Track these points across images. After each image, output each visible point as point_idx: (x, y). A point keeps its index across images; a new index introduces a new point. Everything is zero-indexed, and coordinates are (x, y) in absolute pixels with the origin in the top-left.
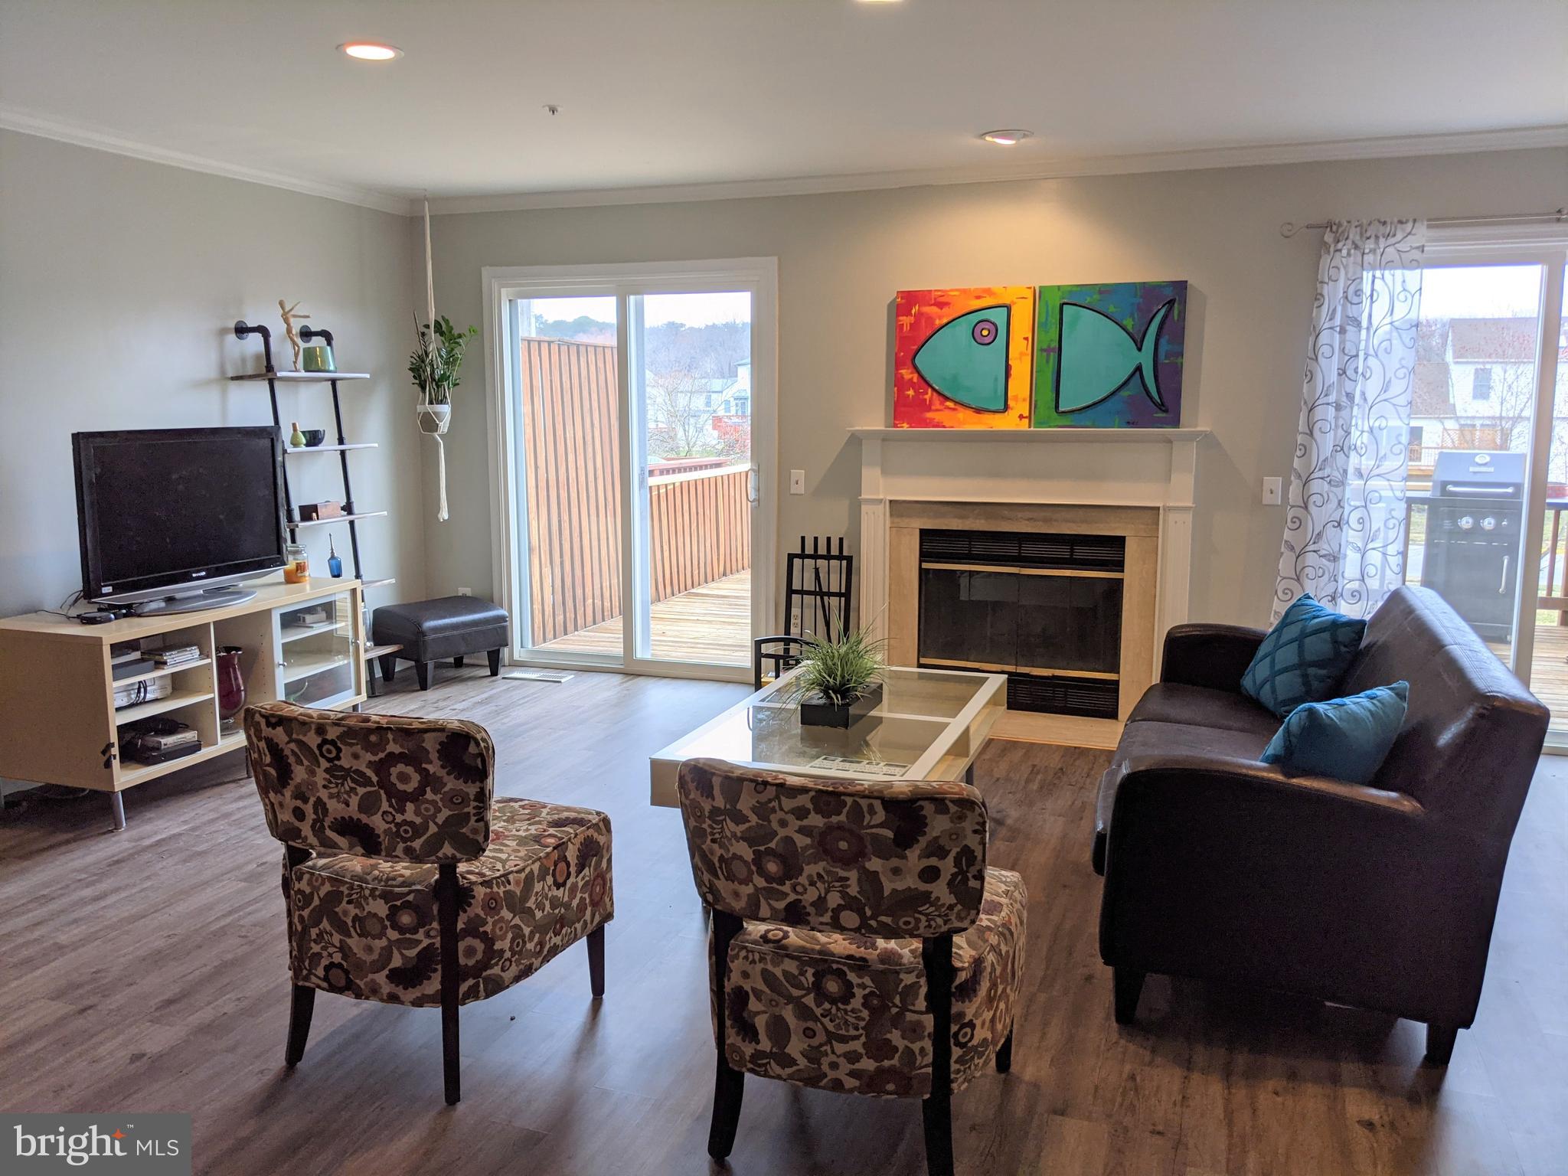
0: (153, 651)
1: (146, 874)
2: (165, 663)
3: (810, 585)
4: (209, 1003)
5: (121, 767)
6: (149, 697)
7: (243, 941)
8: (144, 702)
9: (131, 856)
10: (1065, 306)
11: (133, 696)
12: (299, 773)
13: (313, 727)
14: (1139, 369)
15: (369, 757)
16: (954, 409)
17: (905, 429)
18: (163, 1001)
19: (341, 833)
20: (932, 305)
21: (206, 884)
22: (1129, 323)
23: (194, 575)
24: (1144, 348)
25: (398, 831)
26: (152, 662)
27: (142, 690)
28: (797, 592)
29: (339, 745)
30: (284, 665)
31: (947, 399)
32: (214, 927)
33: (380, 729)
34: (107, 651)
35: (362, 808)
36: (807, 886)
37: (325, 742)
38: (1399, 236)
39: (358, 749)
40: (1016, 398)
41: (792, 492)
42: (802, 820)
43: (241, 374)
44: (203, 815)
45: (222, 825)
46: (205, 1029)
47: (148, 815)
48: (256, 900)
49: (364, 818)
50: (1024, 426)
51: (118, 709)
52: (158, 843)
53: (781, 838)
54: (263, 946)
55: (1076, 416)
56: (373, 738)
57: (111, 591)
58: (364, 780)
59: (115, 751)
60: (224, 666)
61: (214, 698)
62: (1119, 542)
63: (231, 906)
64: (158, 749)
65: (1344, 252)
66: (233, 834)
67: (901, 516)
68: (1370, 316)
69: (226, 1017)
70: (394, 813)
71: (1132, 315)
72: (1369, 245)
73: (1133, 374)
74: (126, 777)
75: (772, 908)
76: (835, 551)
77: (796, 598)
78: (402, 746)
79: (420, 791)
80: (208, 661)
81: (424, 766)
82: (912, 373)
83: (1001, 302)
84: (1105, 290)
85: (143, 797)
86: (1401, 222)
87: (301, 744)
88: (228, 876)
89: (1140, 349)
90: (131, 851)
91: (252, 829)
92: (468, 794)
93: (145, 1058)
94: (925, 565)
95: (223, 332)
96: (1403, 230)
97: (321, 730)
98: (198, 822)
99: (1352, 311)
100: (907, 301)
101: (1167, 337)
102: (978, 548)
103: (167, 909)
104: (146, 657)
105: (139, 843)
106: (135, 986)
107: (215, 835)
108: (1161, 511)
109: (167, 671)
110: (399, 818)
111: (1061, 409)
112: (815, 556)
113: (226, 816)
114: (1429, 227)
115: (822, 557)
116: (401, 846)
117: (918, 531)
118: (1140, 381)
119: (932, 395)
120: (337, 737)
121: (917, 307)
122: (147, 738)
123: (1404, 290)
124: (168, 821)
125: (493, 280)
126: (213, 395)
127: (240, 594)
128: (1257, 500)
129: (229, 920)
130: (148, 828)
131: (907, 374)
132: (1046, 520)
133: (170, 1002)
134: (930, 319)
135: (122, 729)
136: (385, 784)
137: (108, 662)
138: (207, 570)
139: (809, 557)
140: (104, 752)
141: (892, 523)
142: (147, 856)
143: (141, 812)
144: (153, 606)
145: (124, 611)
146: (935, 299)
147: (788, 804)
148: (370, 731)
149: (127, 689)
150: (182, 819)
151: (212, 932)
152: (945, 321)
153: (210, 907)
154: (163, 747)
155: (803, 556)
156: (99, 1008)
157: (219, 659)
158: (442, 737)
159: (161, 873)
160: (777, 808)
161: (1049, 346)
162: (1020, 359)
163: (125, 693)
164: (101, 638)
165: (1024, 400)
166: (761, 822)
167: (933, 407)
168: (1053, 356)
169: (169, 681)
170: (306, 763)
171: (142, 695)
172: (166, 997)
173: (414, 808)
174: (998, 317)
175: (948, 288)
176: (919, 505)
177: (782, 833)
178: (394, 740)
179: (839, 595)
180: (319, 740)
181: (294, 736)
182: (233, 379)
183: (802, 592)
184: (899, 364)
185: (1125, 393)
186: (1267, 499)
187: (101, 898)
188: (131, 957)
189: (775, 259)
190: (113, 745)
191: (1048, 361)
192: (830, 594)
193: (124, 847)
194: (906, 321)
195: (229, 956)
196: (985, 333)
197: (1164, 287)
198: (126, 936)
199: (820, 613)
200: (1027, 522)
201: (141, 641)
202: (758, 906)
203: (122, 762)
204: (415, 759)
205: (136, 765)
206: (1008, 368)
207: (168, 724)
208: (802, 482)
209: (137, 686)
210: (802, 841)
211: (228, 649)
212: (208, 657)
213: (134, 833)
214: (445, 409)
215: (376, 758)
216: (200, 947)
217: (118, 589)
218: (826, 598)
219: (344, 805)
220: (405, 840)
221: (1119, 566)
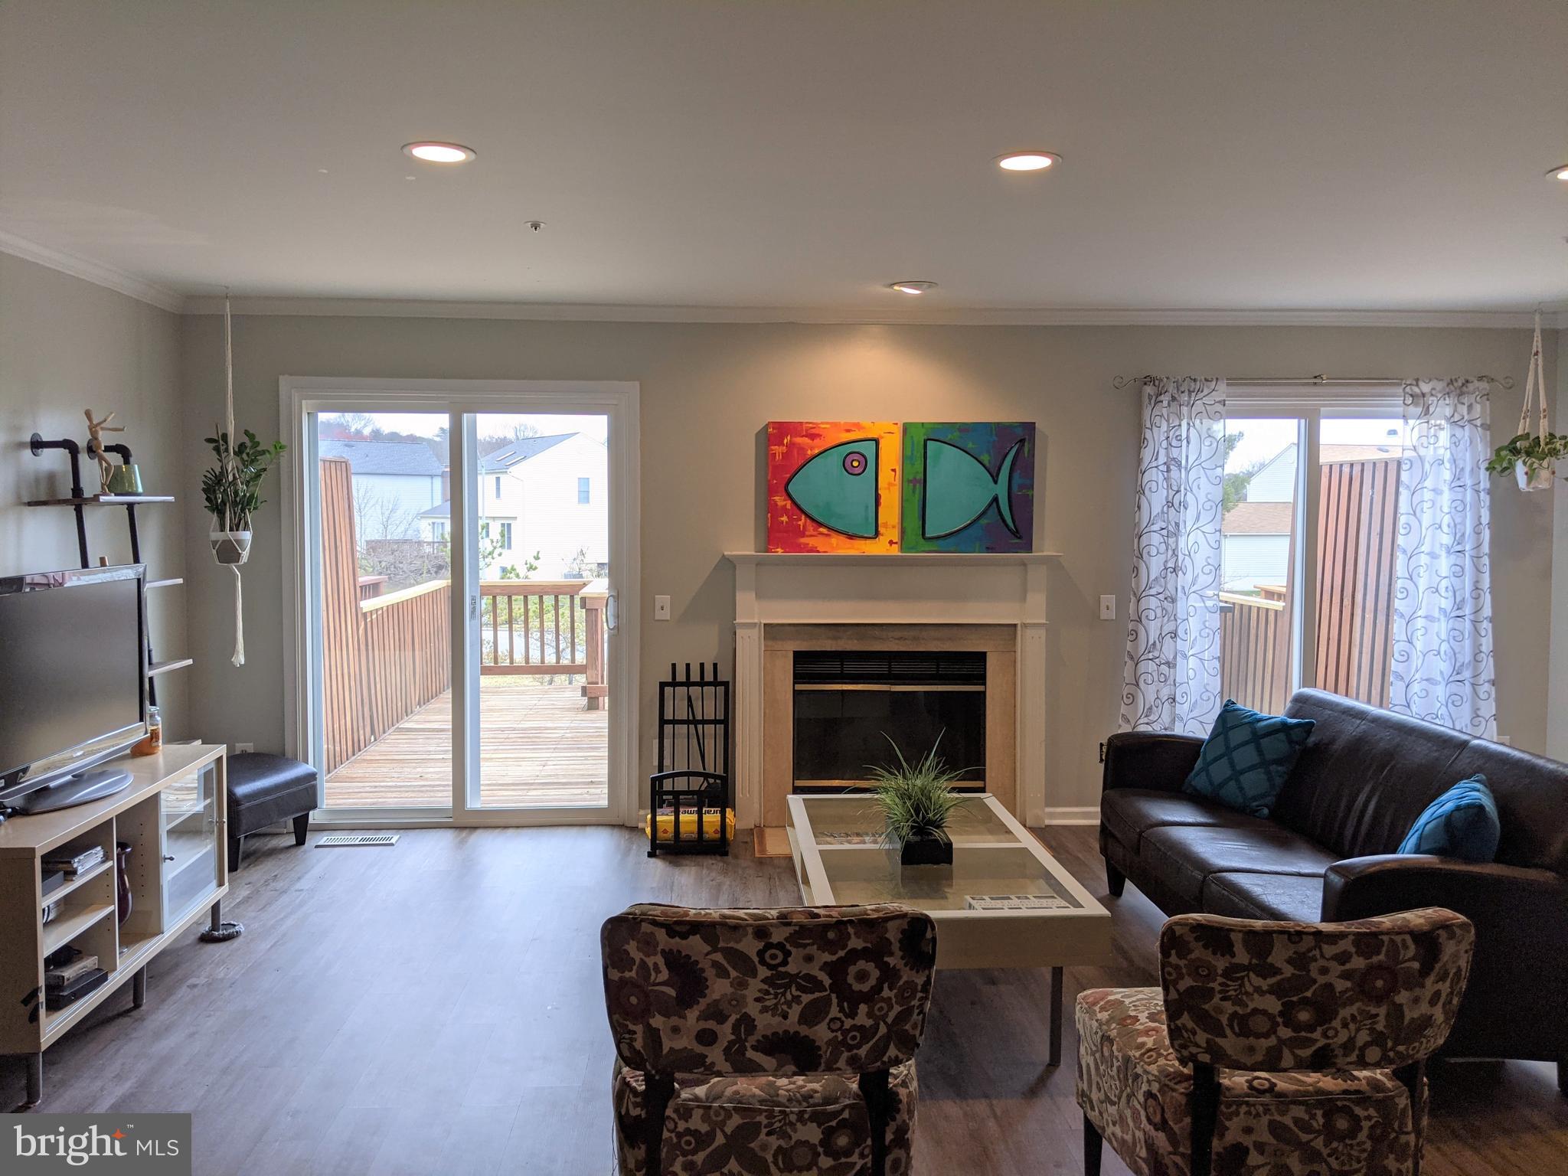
2: (75, 872)
3: (683, 715)
10: (929, 443)
12: (719, 988)
13: (750, 930)
14: (996, 499)
15: (827, 957)
16: (827, 535)
17: (779, 554)
19: (768, 1052)
20: (803, 436)
22: (985, 458)
24: (999, 481)
25: (845, 1038)
26: (62, 873)
28: (669, 722)
29: (788, 947)
30: (171, 859)
31: (821, 525)
33: (840, 925)
34: (38, 864)
35: (803, 1019)
36: (1339, 1029)
37: (769, 946)
38: (1206, 392)
39: (813, 950)
40: (885, 525)
41: (656, 618)
42: (1343, 964)
43: (35, 499)
49: (804, 1030)
50: (895, 551)
53: (1321, 985)
55: (940, 542)
56: (831, 935)
57: (4, 784)
58: (815, 984)
61: (114, 911)
62: (981, 657)
65: (1165, 403)
67: (774, 639)
68: (1187, 457)
70: (843, 1018)
71: (988, 452)
72: (1185, 398)
73: (990, 505)
75: (1295, 1056)
76: (708, 677)
77: (668, 728)
78: (865, 941)
79: (877, 989)
80: (110, 864)
81: (886, 959)
82: (785, 500)
83: (870, 436)
84: (964, 428)
86: (1206, 380)
87: (730, 953)
89: (996, 482)
92: (917, 984)
94: (799, 687)
95: (19, 447)
96: (1208, 387)
97: (761, 931)
99: (1174, 453)
100: (777, 433)
101: (1019, 471)
102: (851, 668)
108: (1019, 628)
109: (78, 882)
110: (848, 1023)
111: (927, 535)
112: (688, 683)
114: (1228, 385)
115: (695, 684)
116: (846, 1055)
117: (791, 655)
118: (996, 510)
119: (805, 522)
120: (786, 939)
121: (789, 438)
123: (1209, 436)
125: (293, 391)
126: (9, 524)
128: (1096, 615)
131: (780, 500)
132: (915, 639)
134: (802, 449)
136: (839, 986)
137: (39, 879)
139: (681, 684)
141: (765, 646)
145: (9, 810)
146: (806, 430)
147: (1329, 950)
148: (827, 927)
152: (817, 451)
155: (674, 684)
158: (904, 924)
160: (1318, 957)
161: (915, 479)
162: (889, 489)
164: (34, 849)
165: (894, 527)
166: (1296, 972)
167: (807, 533)
168: (919, 488)
170: (733, 974)
173: (867, 1010)
174: (868, 450)
175: (819, 421)
176: (792, 628)
177: (1322, 980)
178: (855, 934)
179: (715, 722)
180: (761, 945)
181: (721, 944)
182: (29, 504)
183: (674, 722)
184: (771, 491)
185: (984, 521)
186: (1104, 614)
189: (637, 384)
191: (914, 492)
192: (704, 722)
194: (778, 450)
196: (855, 464)
197: (1016, 427)
199: (694, 741)
200: (897, 641)
202: (1280, 1058)
204: (876, 953)
206: (877, 498)
207: (66, 951)
208: (667, 609)
210: (1341, 985)
212: (110, 859)
214: (247, 536)
215: (834, 958)
217: (9, 782)
218: (700, 727)
219: (781, 1018)
220: (850, 1048)
221: (982, 679)
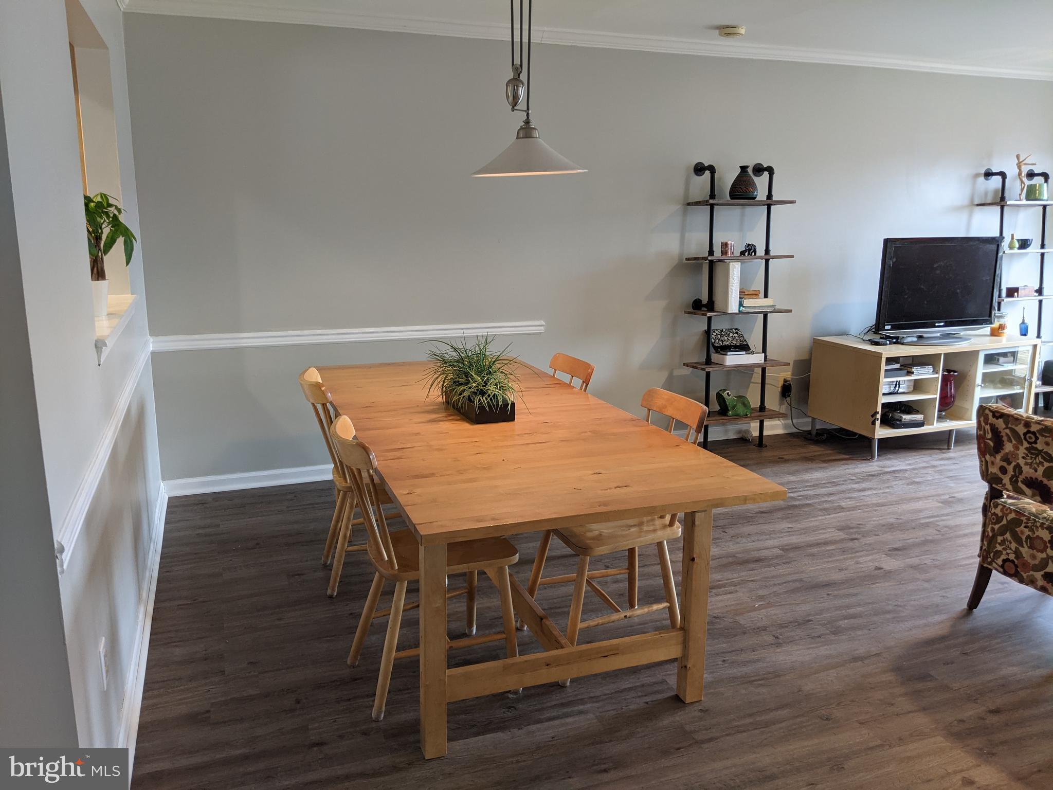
0: (907, 365)
1: (886, 485)
2: (913, 373)
4: (917, 556)
5: (880, 426)
6: (900, 390)
7: (937, 532)
8: (897, 393)
9: (879, 475)
11: (892, 389)
12: (1008, 447)
13: (1022, 422)
18: (892, 548)
19: (1029, 486)
21: (919, 499)
23: (937, 324)
26: (906, 371)
27: (898, 386)
29: (1038, 435)
30: (981, 386)
32: (923, 521)
34: (884, 361)
35: (1045, 475)
37: (1029, 432)
43: (983, 203)
44: (920, 463)
45: (930, 471)
46: (914, 567)
47: (889, 456)
48: (947, 515)
49: (1045, 481)
51: (884, 394)
52: (894, 472)
54: (950, 538)
57: (890, 328)
59: (879, 416)
60: (945, 380)
61: (936, 398)
63: (932, 513)
64: (900, 420)
66: (937, 477)
69: (925, 565)
74: (882, 432)
80: (937, 376)
85: (889, 445)
87: (1013, 431)
88: (932, 498)
90: (879, 472)
91: (948, 477)
93: (882, 570)
95: (977, 175)
97: (1027, 425)
98: (917, 466)
103: (897, 505)
104: (903, 368)
105: (883, 469)
106: (878, 537)
107: (926, 475)
109: (913, 377)
113: (934, 467)
120: (1037, 431)
122: (895, 413)
124: (900, 462)
126: (964, 216)
127: (960, 339)
129: (931, 520)
130: (888, 463)
133: (896, 549)
135: (885, 405)
137: (884, 367)
138: (946, 322)
140: (872, 416)
142: (887, 477)
143: (886, 454)
144: (909, 340)
145: (894, 340)
149: (890, 384)
150: (907, 462)
151: (921, 523)
153: (921, 511)
154: (903, 420)
156: (861, 540)
157: (943, 376)
159: (894, 487)
163: (888, 386)
164: (882, 353)
169: (912, 384)
170: (1014, 442)
171: (897, 388)
172: (894, 546)
180: (1026, 431)
181: (1011, 426)
182: (978, 205)
187: (863, 491)
188: (877, 522)
190: (878, 413)
193: (875, 469)
195: (930, 538)
198: (875, 512)
201: (901, 358)
203: (881, 424)
205: (887, 427)
207: (907, 408)
209: (895, 383)
211: (949, 371)
212: (937, 373)
213: (881, 463)
216: (914, 528)
217: (893, 328)
219: (1034, 471)
